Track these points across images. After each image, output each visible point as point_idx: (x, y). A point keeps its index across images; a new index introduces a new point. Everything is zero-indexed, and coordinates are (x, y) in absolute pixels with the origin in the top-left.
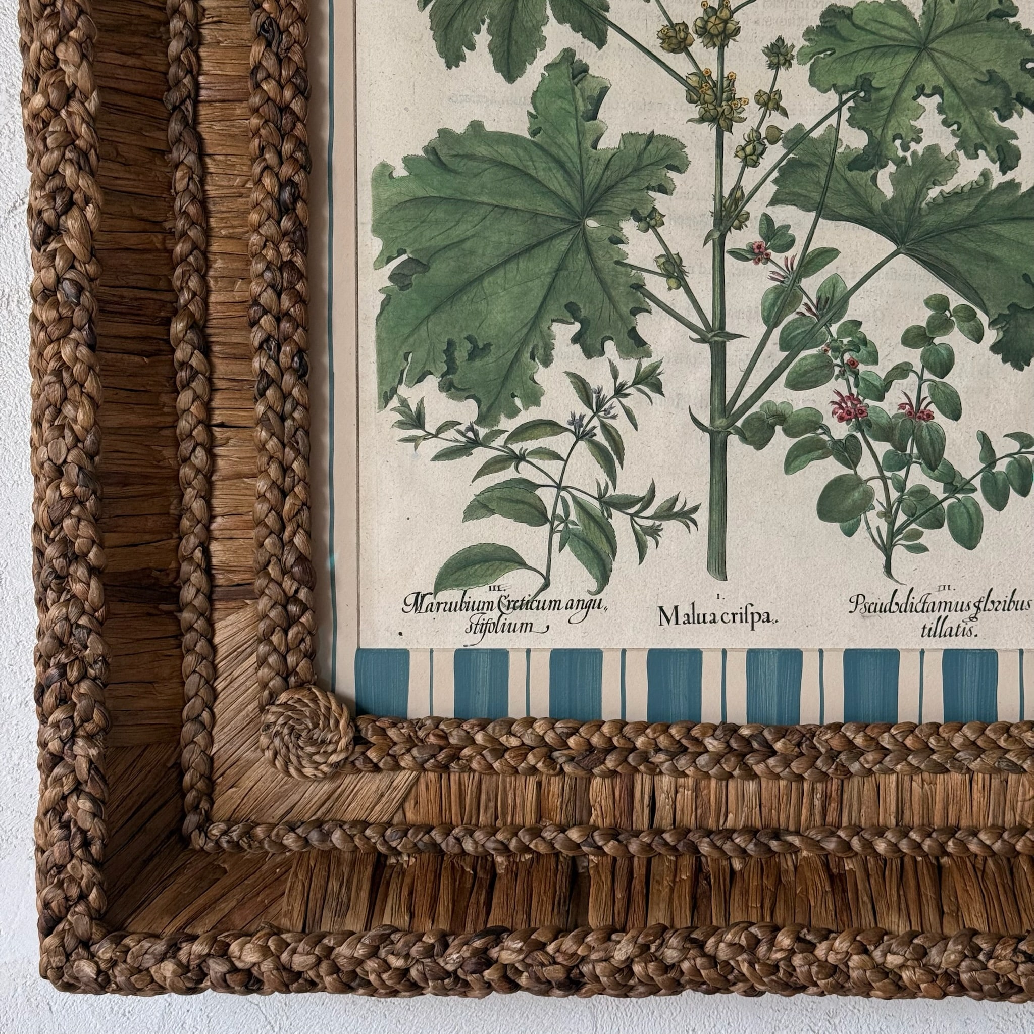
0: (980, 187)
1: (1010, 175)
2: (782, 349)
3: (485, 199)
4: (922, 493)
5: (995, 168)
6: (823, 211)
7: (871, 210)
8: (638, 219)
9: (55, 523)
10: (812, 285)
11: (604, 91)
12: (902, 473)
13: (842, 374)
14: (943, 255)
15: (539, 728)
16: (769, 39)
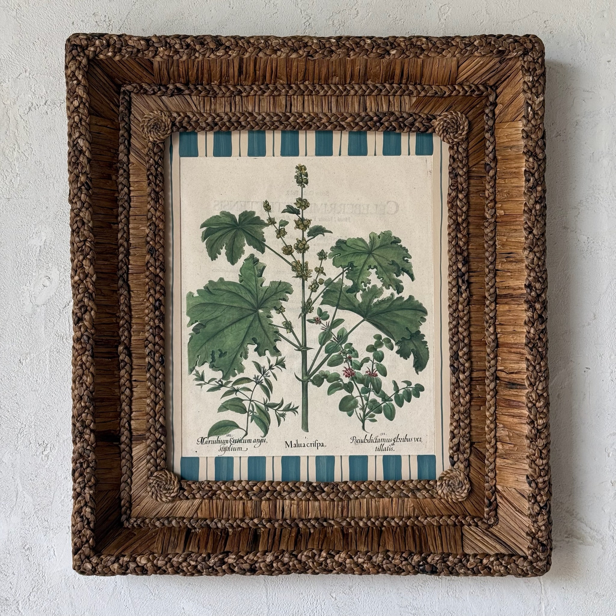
0: (390, 299)
1: (400, 295)
2: (326, 353)
3: (224, 303)
4: (374, 401)
5: (395, 292)
6: (338, 306)
7: (355, 306)
8: (276, 309)
9: (80, 415)
10: (335, 331)
11: (264, 267)
12: (367, 395)
13: (346, 361)
14: (379, 321)
15: (243, 484)
16: (319, 251)
